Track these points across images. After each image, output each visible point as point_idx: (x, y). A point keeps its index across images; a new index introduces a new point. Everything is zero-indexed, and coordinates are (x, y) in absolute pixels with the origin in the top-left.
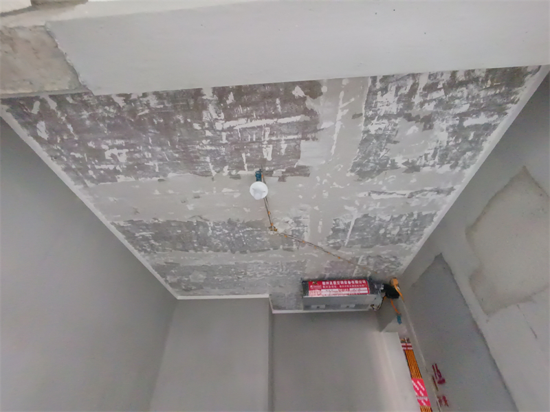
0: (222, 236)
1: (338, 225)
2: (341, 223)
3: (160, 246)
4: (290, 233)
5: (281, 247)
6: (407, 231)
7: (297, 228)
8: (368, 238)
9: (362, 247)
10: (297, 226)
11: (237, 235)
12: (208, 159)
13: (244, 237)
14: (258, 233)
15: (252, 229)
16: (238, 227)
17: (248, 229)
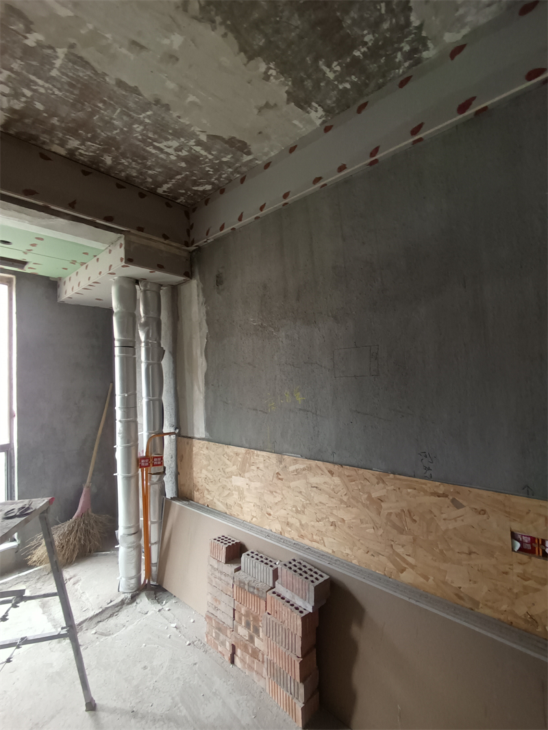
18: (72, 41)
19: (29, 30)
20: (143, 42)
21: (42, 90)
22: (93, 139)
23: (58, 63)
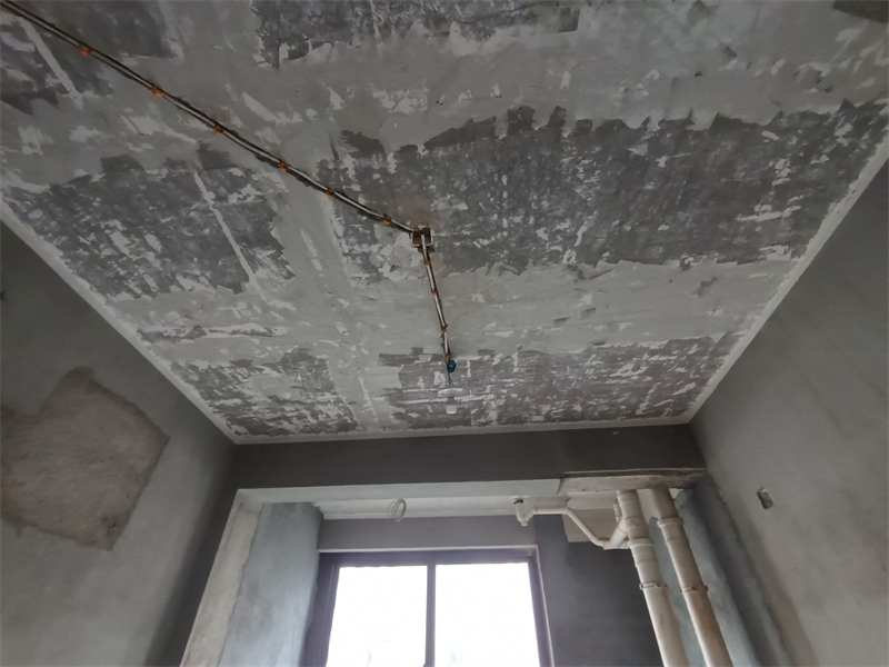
7: (365, 248)
10: (366, 256)
11: (518, 219)
12: (516, 370)
14: (463, 228)
15: (475, 243)
16: (508, 247)
17: (486, 242)
18: (519, 345)
20: (564, 316)
21: (512, 385)
22: (559, 399)
23: (515, 363)
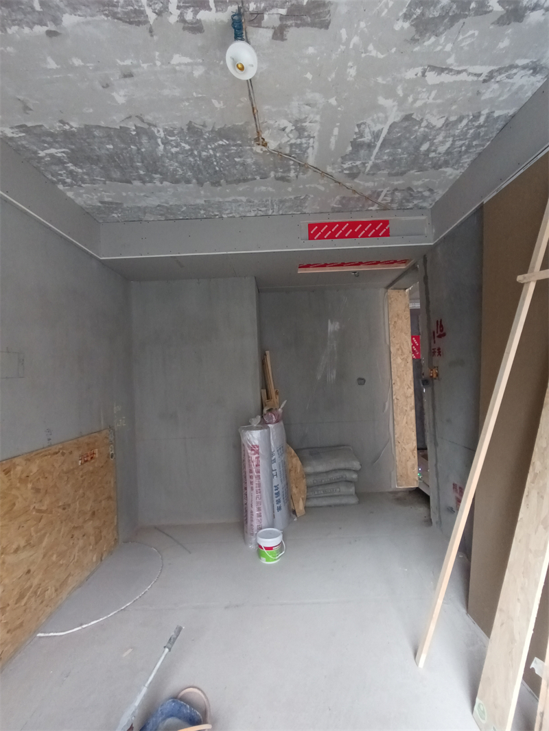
0: (181, 156)
1: (362, 136)
2: (367, 130)
3: (84, 173)
4: (287, 150)
5: (272, 174)
6: (461, 147)
7: (299, 141)
8: (401, 159)
9: (390, 175)
10: (299, 137)
11: (204, 153)
13: (215, 156)
14: (236, 150)
15: (227, 143)
16: (205, 139)
17: (221, 143)
18: (155, 38)
19: (182, 19)
20: (128, 80)
